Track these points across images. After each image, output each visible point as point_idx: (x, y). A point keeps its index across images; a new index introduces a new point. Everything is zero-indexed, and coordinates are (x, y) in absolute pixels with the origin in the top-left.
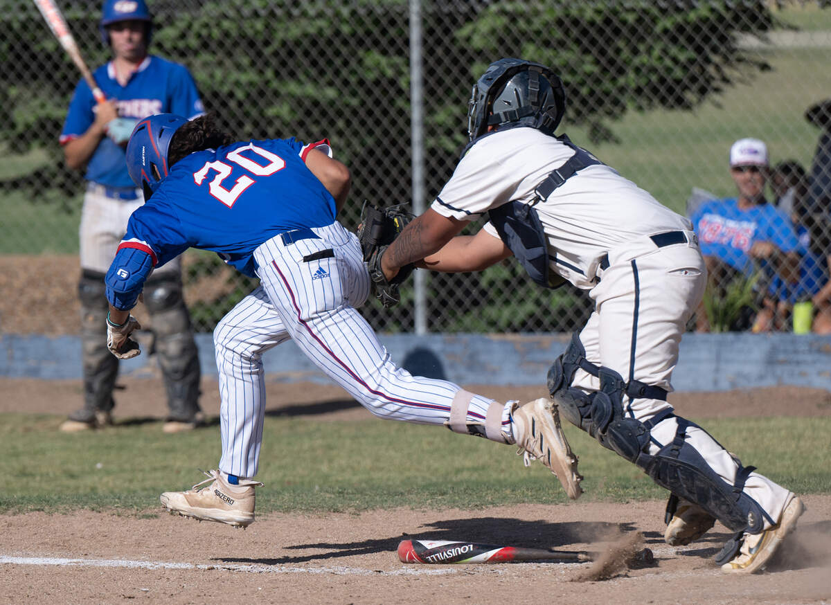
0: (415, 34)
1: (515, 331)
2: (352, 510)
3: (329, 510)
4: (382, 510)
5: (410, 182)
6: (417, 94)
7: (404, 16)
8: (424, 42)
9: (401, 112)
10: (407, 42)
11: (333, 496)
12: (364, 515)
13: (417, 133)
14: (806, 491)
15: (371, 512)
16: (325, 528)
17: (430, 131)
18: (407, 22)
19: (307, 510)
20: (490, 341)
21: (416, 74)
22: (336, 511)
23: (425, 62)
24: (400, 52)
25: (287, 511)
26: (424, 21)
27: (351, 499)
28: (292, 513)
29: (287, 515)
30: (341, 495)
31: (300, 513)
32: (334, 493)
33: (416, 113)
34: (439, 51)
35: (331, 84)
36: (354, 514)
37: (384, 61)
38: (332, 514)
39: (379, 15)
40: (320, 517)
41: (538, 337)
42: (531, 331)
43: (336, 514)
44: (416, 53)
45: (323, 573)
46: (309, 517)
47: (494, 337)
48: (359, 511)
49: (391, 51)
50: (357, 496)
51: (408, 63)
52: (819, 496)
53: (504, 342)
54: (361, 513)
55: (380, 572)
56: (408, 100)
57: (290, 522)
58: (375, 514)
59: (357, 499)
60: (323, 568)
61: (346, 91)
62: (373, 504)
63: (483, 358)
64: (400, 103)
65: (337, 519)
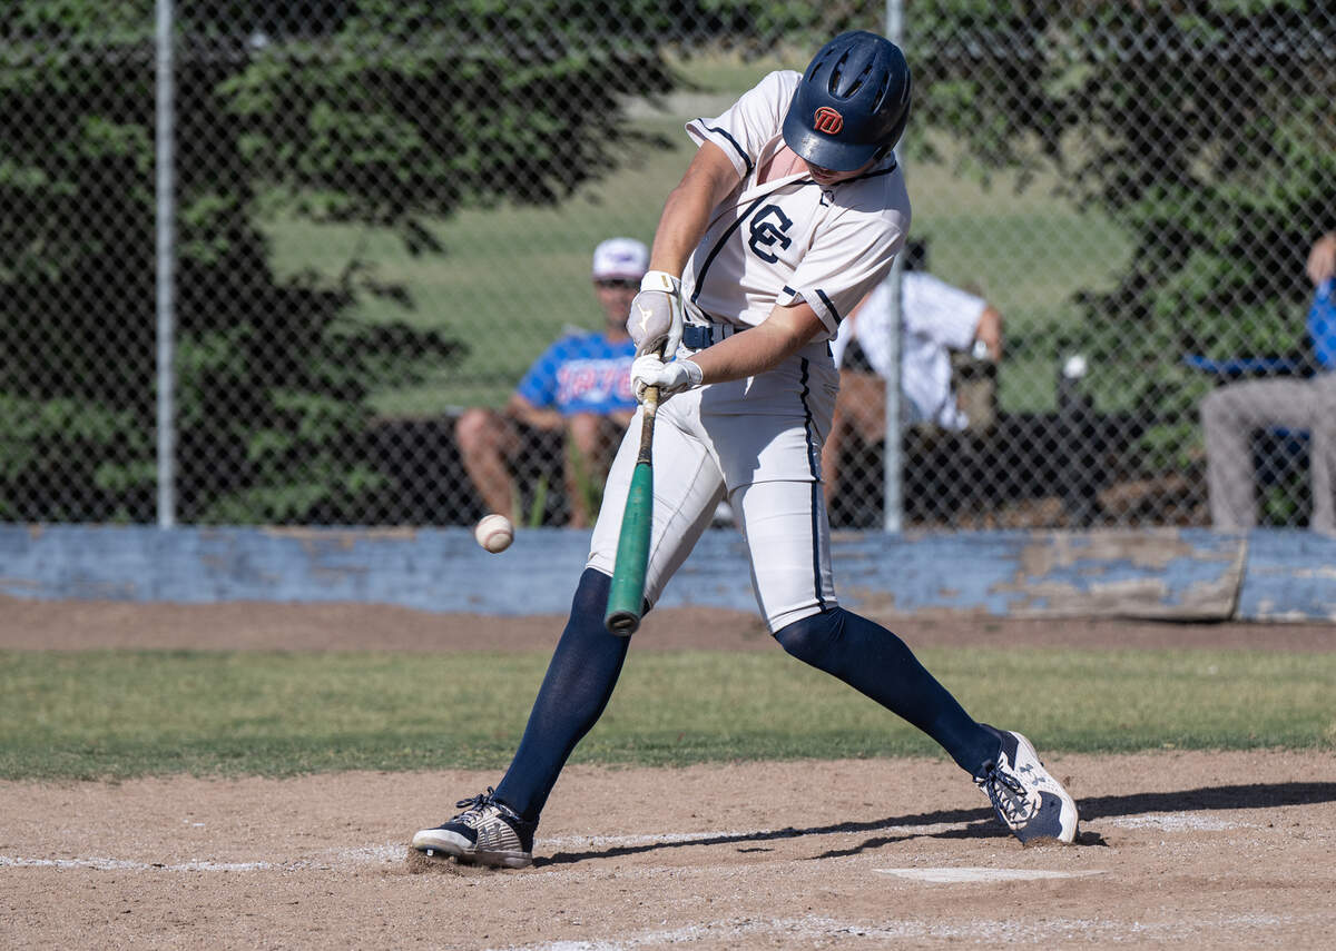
0: (165, 92)
1: (303, 523)
2: (108, 777)
3: (76, 778)
4: (152, 778)
5: (153, 307)
6: (165, 179)
7: (149, 66)
8: (177, 105)
9: (141, 206)
10: (152, 104)
11: (79, 758)
12: (127, 785)
13: (164, 237)
14: (762, 756)
15: (136, 781)
16: (72, 802)
17: (184, 233)
18: (152, 76)
19: (44, 776)
20: (266, 538)
21: (165, 150)
22: (86, 778)
23: (177, 134)
24: (141, 120)
25: (16, 778)
26: (177, 76)
27: (107, 762)
28: (23, 782)
29: (16, 784)
30: (91, 756)
31: (35, 781)
32: (78, 753)
33: (164, 208)
34: (198, 117)
35: (40, 163)
36: (112, 783)
37: (116, 132)
38: (81, 783)
39: (112, 66)
40: (63, 788)
41: (336, 532)
42: (326, 523)
43: (86, 782)
44: (165, 121)
45: (77, 867)
46: (47, 787)
47: (271, 532)
48: (119, 779)
49: (130, 116)
50: (114, 758)
51: (152, 135)
52: (779, 764)
53: (285, 540)
54: (123, 782)
55: (160, 866)
56: (152, 190)
57: (21, 794)
58: (143, 784)
59: (115, 762)
60: (76, 860)
61: (62, 175)
62: (138, 769)
63: (257, 562)
64: (140, 192)
65: (87, 791)
